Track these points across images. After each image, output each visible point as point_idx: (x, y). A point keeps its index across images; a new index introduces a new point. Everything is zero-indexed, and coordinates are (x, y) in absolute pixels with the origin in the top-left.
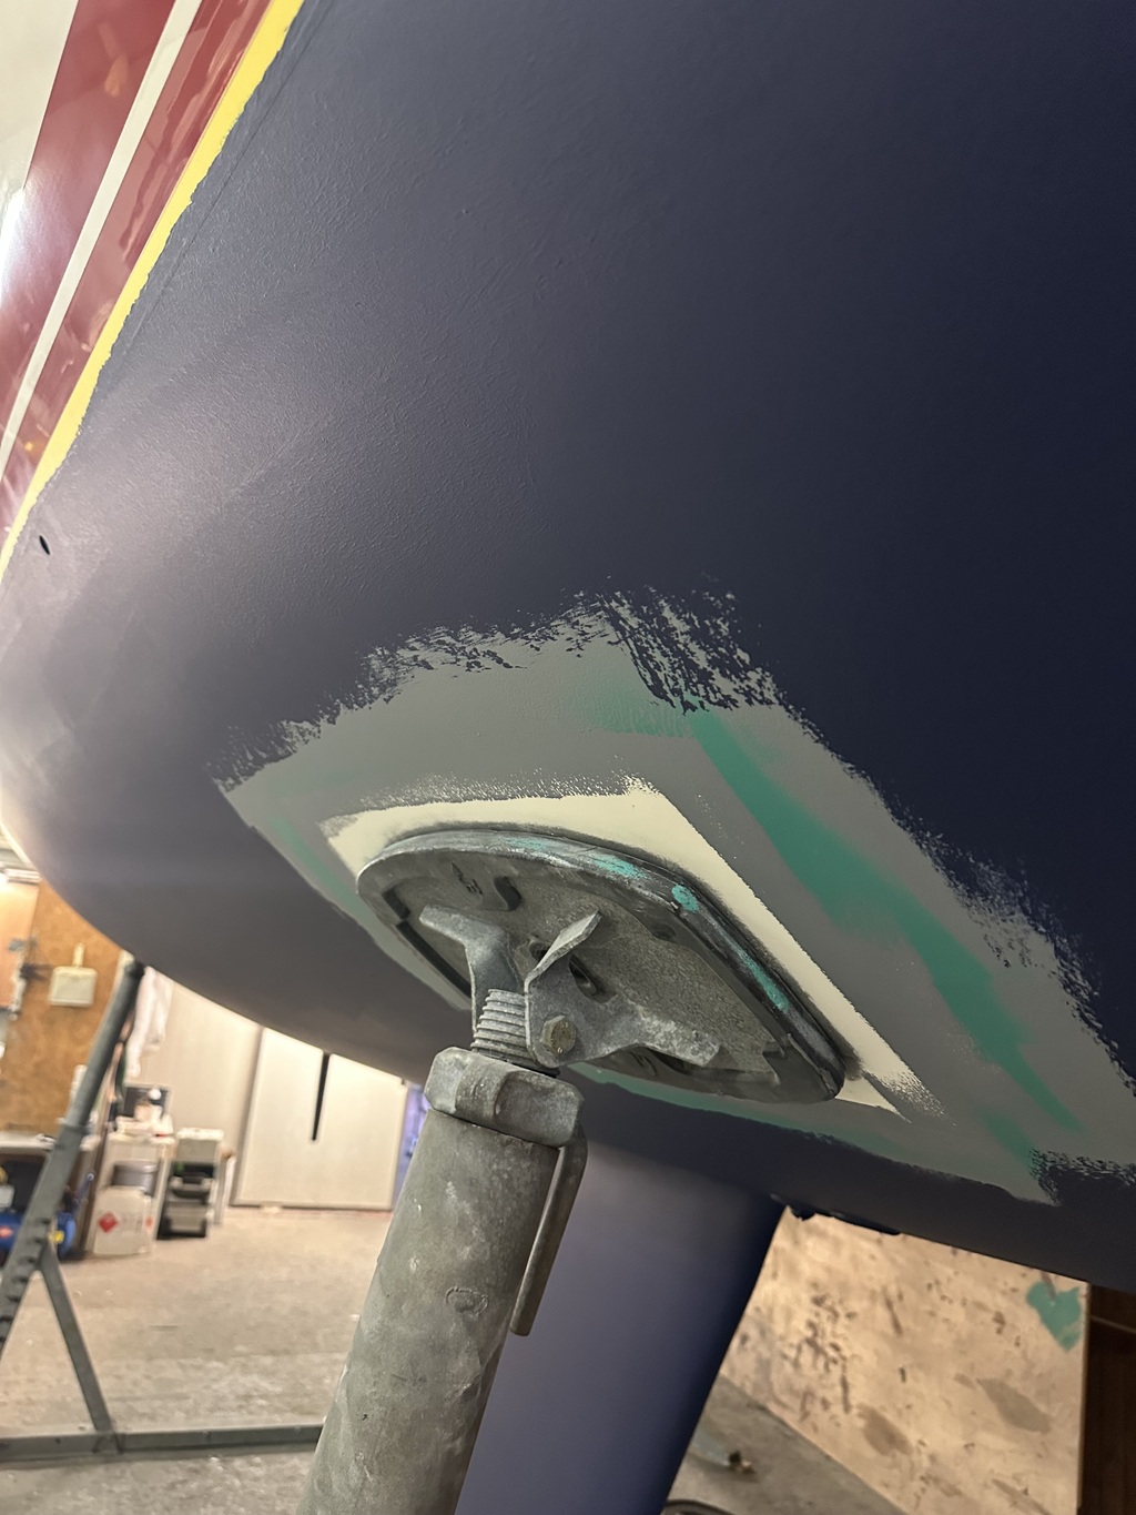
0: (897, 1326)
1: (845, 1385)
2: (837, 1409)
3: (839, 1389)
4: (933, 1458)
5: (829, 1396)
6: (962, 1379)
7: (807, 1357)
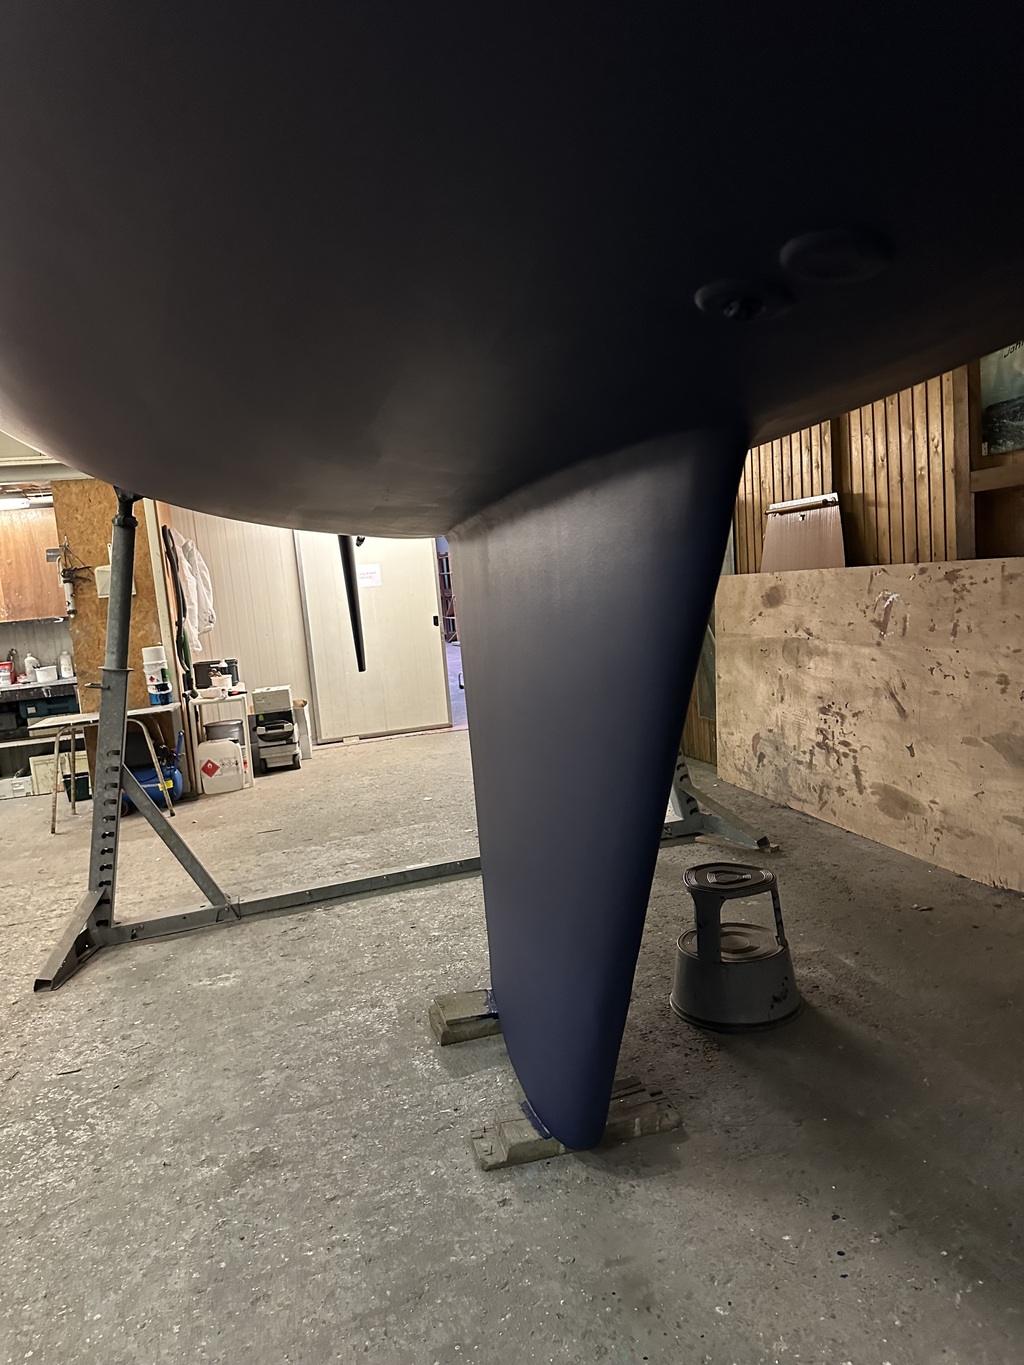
0: (902, 711)
1: (857, 771)
2: (853, 793)
3: (852, 777)
4: (944, 812)
5: (843, 784)
6: (968, 741)
7: (819, 758)
